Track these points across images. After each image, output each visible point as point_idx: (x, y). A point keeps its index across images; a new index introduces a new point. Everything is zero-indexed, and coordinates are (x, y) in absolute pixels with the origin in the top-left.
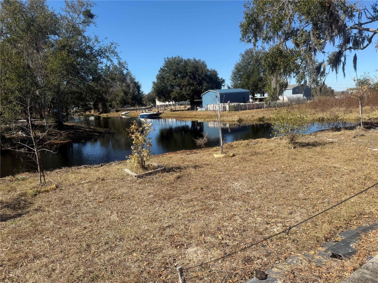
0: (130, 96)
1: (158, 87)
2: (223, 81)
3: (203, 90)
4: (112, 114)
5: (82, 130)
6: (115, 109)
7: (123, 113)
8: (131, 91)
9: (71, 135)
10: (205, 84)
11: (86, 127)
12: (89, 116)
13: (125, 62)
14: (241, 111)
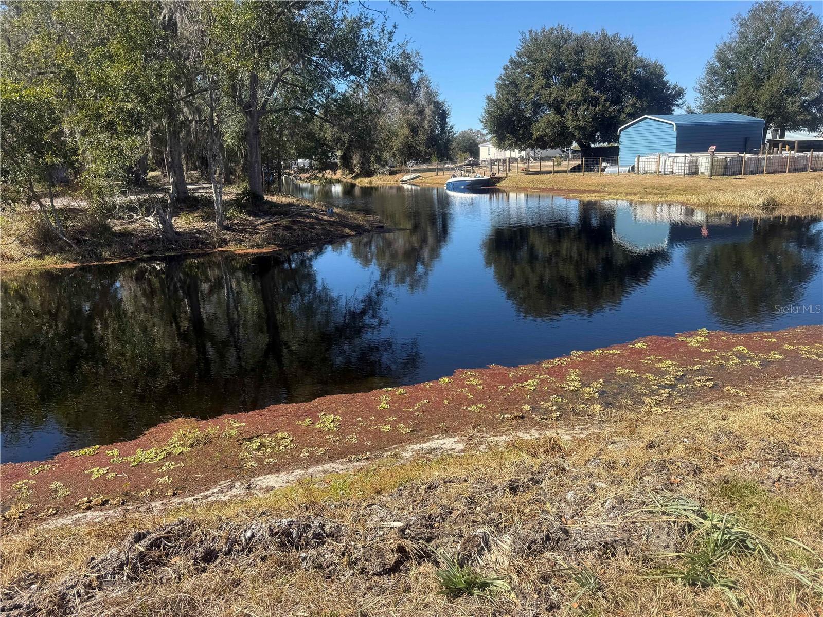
0: (422, 137)
1: (501, 110)
2: (680, 93)
3: (623, 115)
4: (381, 181)
5: (312, 217)
6: (388, 168)
7: (407, 177)
8: (426, 124)
9: (280, 232)
10: (629, 101)
11: (324, 208)
12: (331, 182)
13: (417, 53)
14: (748, 177)
